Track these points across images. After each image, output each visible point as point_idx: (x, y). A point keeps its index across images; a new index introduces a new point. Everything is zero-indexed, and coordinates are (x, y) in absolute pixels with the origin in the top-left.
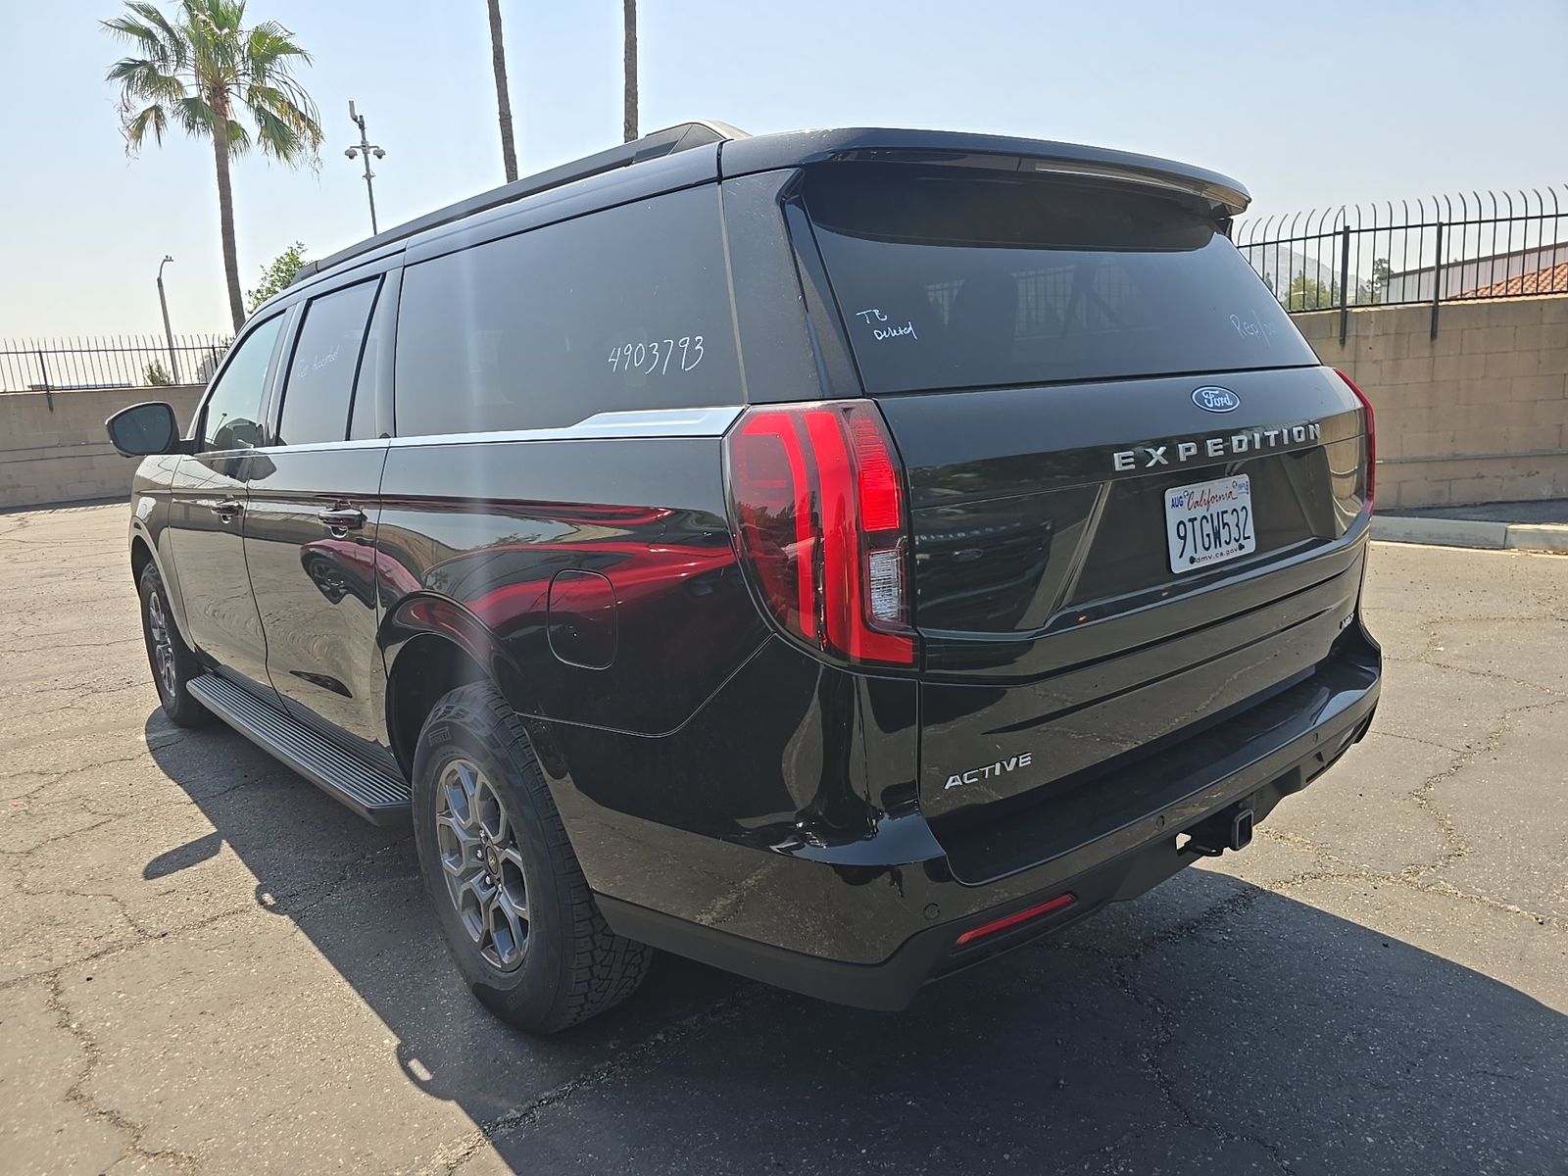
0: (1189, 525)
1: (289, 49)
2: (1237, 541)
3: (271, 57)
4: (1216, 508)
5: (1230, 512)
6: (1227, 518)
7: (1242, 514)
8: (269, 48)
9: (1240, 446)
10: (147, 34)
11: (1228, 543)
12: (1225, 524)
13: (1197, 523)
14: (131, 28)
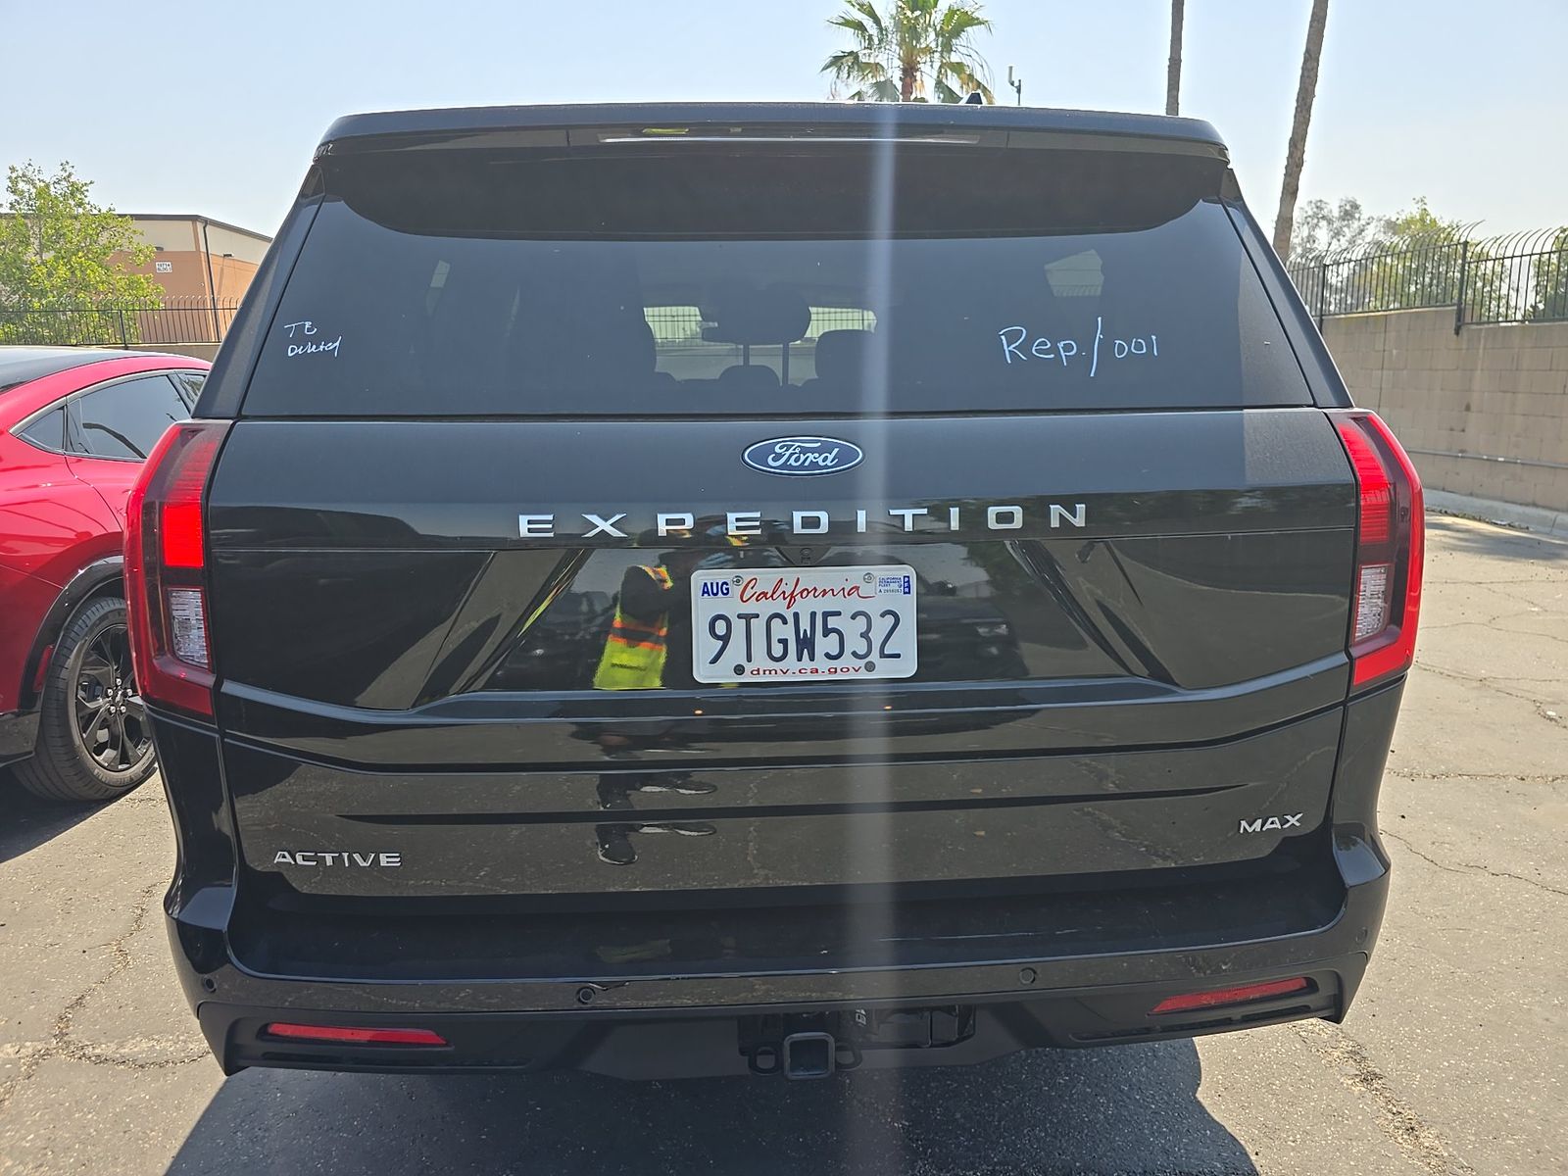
1: (973, 21)
3: (957, 32)
8: (960, 22)
10: (859, 26)
14: (847, 23)
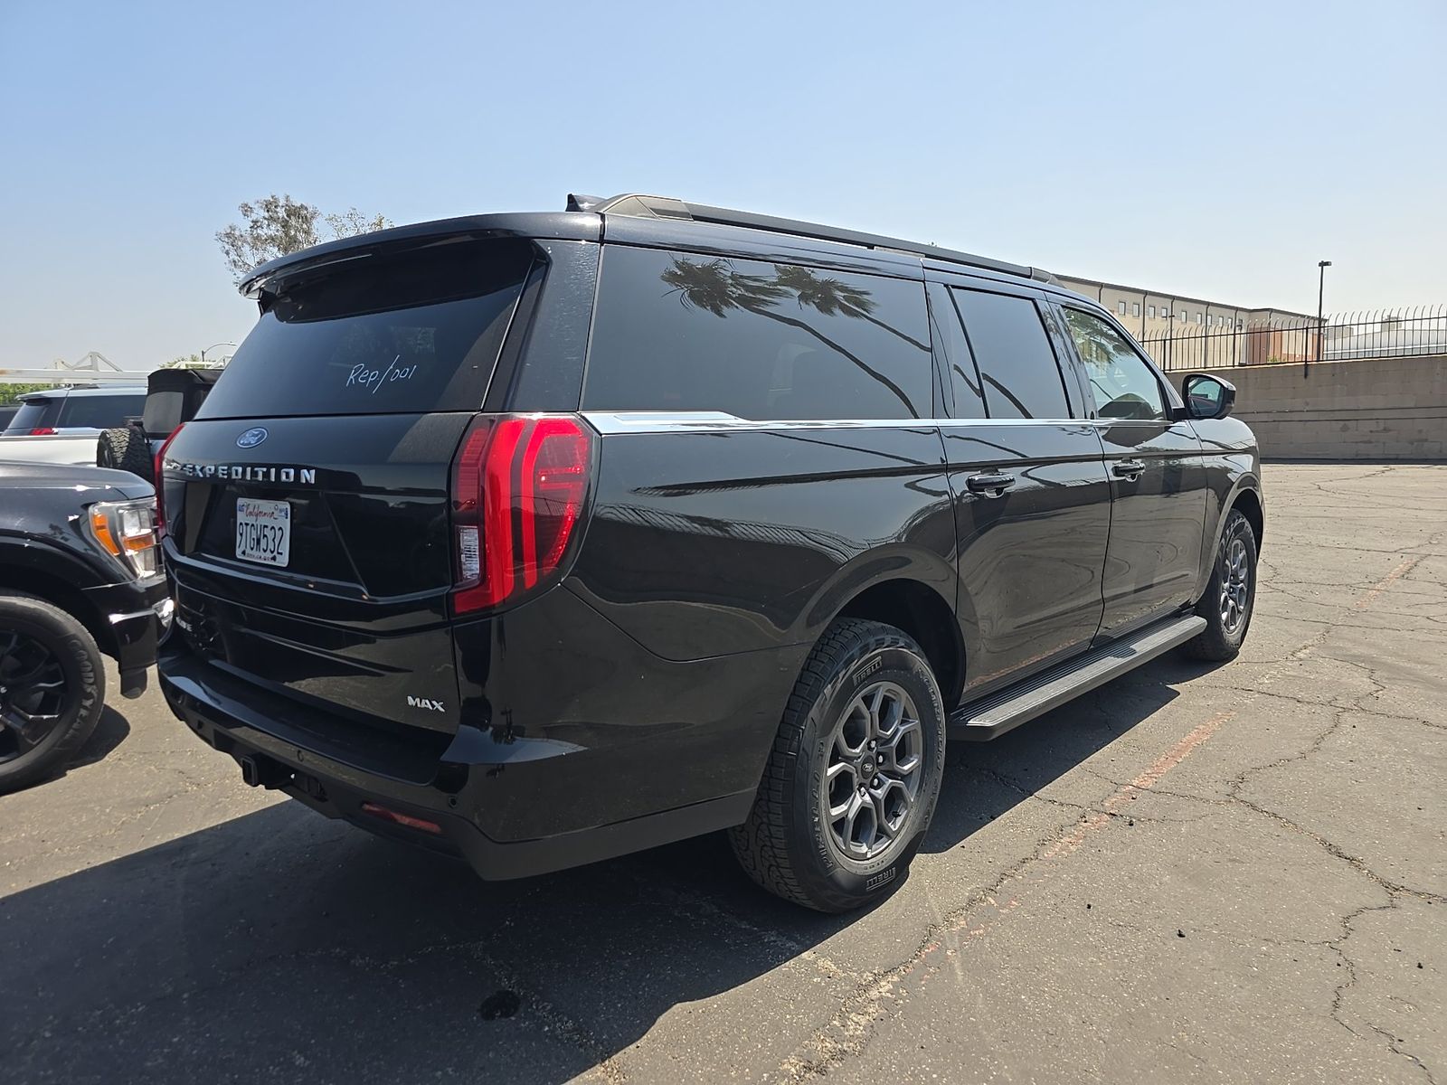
0: (244, 526)
2: (272, 552)
4: (263, 521)
5: (269, 528)
6: (267, 531)
7: (279, 534)
9: (237, 475)
11: (265, 551)
12: (265, 536)
13: (249, 527)
